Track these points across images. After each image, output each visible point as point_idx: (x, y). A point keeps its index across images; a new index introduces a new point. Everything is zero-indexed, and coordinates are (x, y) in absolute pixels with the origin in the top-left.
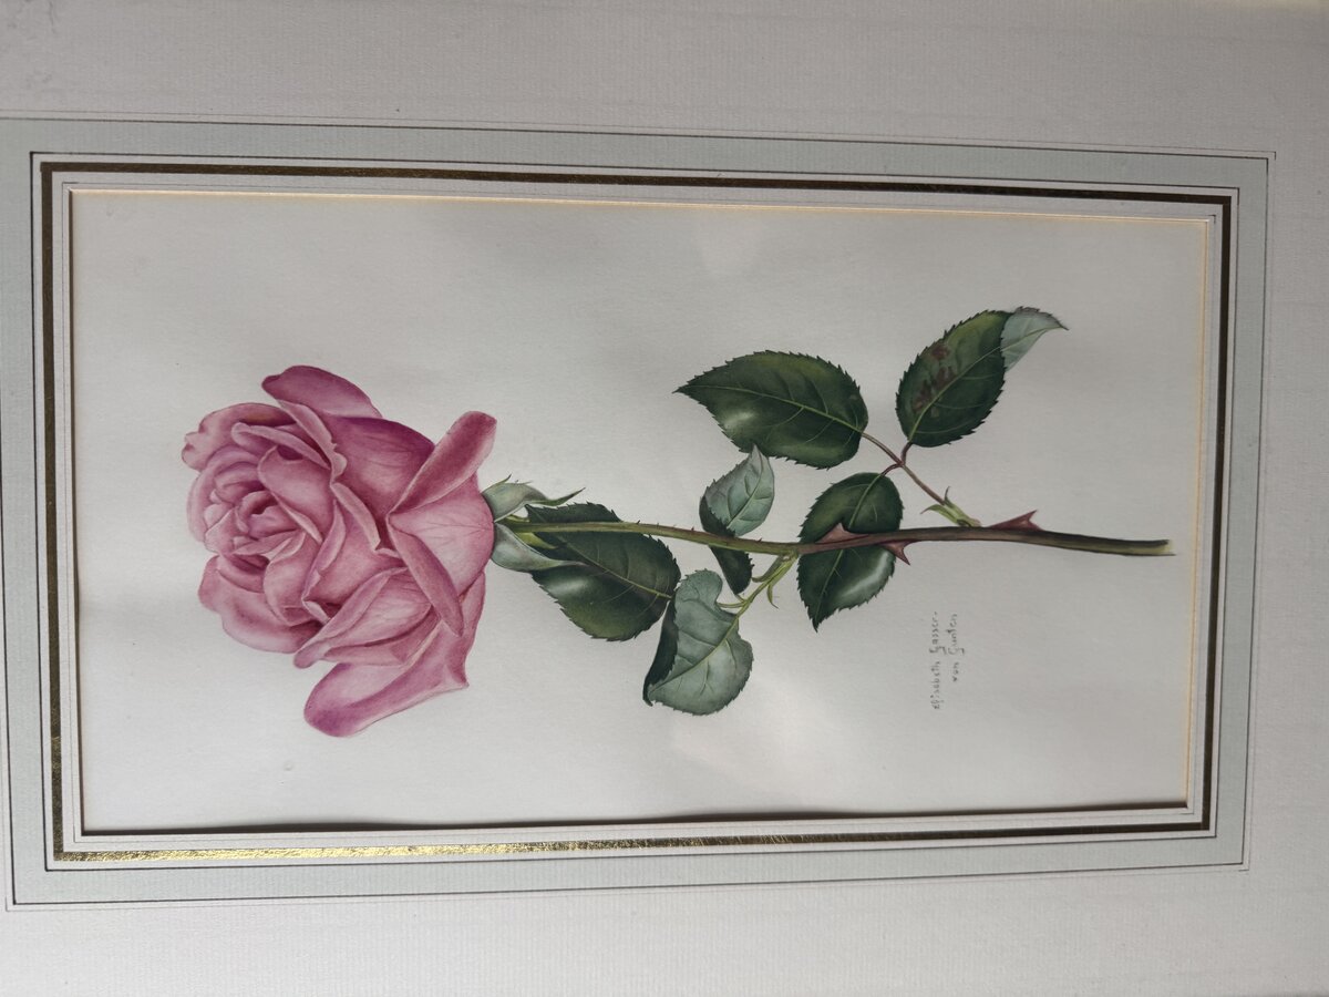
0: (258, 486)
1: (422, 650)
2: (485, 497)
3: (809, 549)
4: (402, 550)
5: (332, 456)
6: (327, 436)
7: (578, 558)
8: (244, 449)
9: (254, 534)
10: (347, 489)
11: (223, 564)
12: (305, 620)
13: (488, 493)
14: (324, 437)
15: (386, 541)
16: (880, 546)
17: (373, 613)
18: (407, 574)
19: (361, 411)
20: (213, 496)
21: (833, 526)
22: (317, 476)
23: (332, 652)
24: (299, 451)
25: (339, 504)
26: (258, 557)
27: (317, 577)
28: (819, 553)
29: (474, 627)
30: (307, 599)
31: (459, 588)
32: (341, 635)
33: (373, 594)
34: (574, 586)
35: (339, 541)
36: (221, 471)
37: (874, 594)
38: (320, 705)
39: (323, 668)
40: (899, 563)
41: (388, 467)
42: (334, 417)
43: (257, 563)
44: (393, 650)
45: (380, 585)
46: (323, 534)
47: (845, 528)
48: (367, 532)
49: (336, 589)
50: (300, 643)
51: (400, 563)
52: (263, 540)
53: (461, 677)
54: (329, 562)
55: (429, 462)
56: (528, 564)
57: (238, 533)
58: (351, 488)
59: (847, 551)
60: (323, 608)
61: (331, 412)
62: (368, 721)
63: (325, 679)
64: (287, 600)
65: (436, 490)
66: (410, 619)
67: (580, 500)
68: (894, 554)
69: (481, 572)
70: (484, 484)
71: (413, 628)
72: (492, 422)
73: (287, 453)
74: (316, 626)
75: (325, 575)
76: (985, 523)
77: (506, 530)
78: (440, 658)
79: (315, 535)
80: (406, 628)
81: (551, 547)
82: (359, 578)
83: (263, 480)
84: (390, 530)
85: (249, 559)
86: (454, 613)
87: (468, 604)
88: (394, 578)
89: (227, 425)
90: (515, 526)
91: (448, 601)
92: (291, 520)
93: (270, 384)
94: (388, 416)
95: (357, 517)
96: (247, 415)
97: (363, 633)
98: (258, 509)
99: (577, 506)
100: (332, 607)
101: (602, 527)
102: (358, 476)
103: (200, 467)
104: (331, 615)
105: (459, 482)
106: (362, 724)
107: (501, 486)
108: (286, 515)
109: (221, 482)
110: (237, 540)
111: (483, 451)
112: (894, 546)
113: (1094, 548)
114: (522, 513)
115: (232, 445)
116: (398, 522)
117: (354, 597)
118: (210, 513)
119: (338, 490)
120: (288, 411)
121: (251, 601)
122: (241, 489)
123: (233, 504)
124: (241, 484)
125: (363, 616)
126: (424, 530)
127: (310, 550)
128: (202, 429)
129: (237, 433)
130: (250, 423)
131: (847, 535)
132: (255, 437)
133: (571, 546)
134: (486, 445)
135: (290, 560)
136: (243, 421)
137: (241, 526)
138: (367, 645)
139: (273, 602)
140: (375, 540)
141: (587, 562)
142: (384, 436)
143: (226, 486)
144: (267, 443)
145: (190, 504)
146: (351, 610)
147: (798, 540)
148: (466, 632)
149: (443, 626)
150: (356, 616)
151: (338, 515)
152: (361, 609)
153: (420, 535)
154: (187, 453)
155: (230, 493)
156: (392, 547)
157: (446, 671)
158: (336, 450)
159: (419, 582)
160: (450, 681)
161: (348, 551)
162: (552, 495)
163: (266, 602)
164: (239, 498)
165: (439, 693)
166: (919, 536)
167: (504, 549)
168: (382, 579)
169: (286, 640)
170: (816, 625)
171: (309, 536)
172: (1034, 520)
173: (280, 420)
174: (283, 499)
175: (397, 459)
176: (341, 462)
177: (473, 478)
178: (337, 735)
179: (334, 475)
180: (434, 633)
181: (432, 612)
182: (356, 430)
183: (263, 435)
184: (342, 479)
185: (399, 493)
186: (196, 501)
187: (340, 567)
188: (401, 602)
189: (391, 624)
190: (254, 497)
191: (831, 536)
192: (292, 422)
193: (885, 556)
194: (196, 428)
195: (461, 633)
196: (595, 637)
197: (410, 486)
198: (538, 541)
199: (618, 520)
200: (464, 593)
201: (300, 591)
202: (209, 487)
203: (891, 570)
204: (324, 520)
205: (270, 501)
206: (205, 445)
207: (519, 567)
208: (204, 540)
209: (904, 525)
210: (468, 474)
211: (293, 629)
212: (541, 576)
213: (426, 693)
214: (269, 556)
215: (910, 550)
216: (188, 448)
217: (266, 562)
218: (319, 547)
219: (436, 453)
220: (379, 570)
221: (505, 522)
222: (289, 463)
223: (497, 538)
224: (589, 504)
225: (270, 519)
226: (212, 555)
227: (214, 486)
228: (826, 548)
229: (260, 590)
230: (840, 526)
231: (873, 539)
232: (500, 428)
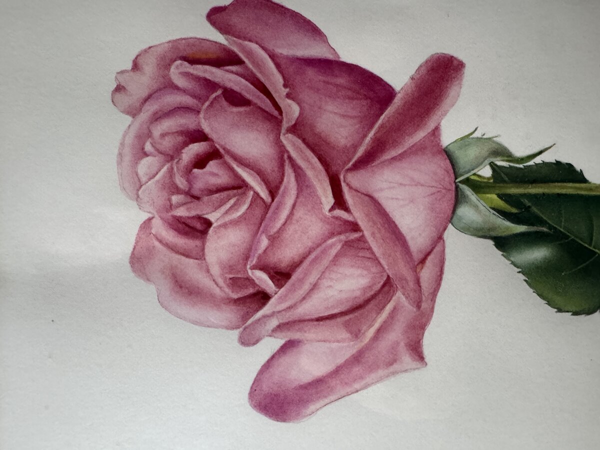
0: (198, 136)
1: (377, 325)
2: (447, 154)
4: (358, 213)
5: (285, 103)
6: (279, 79)
7: (542, 222)
8: (184, 91)
9: (196, 192)
10: (299, 142)
11: (159, 227)
12: (251, 291)
13: (452, 149)
14: (275, 81)
15: (340, 202)
17: (325, 283)
18: (362, 239)
19: (315, 51)
20: (148, 147)
22: (267, 126)
23: (280, 327)
24: (248, 96)
25: (290, 158)
26: (199, 218)
27: (264, 242)
29: (433, 300)
30: (254, 268)
31: (417, 256)
32: (290, 308)
33: (326, 262)
34: (538, 254)
35: (289, 201)
36: (157, 117)
38: (266, 387)
39: (270, 345)
41: (343, 116)
42: (287, 57)
43: (198, 226)
44: (347, 325)
45: (334, 252)
46: (273, 193)
48: (320, 192)
49: (286, 254)
50: (245, 317)
51: (355, 227)
52: (205, 199)
53: (417, 351)
54: (279, 224)
55: (390, 111)
56: (490, 230)
57: (177, 190)
58: (304, 141)
60: (272, 278)
61: (284, 51)
62: (318, 405)
63: (273, 357)
64: (231, 268)
65: (395, 143)
66: (364, 290)
67: (548, 157)
69: (440, 238)
70: (448, 138)
71: (368, 301)
72: (461, 65)
73: (234, 98)
74: (262, 297)
75: (274, 239)
77: (467, 191)
78: (396, 335)
79: (264, 194)
80: (361, 301)
81: (514, 210)
82: (310, 244)
83: (206, 128)
84: (345, 189)
85: (189, 222)
86: (412, 284)
87: (426, 274)
88: (348, 244)
89: (165, 63)
90: (478, 186)
91: (402, 269)
92: (237, 176)
93: (215, 16)
94: (347, 57)
95: (310, 173)
96: (188, 52)
97: (314, 306)
98: (200, 162)
99: (544, 164)
100: (281, 276)
101: (569, 189)
102: (312, 127)
103: (134, 112)
104: (279, 286)
105: (420, 135)
106: (312, 407)
107: (466, 141)
108: (232, 170)
109: (158, 130)
110: (175, 199)
111: (447, 102)
114: (486, 172)
115: (170, 86)
116: (353, 180)
117: (305, 264)
118: (145, 166)
119: (290, 142)
120: (236, 49)
121: (191, 269)
122: (180, 139)
123: (171, 156)
124: (181, 133)
125: (315, 287)
126: (382, 190)
127: (258, 212)
128: (136, 66)
129: (177, 73)
130: (193, 61)
132: (198, 79)
133: (535, 210)
134: (452, 92)
135: (235, 223)
136: (185, 59)
137: (181, 182)
138: (320, 319)
139: (216, 270)
140: (328, 200)
141: (550, 227)
142: (342, 80)
143: (163, 135)
144: (210, 85)
145: (120, 155)
146: (301, 281)
148: (424, 305)
149: (399, 297)
150: (307, 287)
151: (289, 171)
152: (312, 279)
153: (376, 195)
154: (118, 96)
155: (168, 144)
156: (347, 209)
157: (402, 348)
158: (288, 96)
159: (375, 249)
160: (407, 359)
161: (300, 213)
162: (519, 151)
163: (208, 271)
164: (178, 150)
165: (394, 373)
167: (466, 212)
168: (336, 244)
169: (229, 314)
171: (256, 194)
173: (227, 59)
174: (228, 152)
175: (354, 108)
176: (292, 110)
177: (436, 131)
178: (284, 421)
179: (285, 125)
180: (389, 307)
181: (388, 282)
182: (311, 73)
183: (208, 76)
184: (294, 129)
185: (355, 147)
186: (127, 151)
187: (291, 229)
188: (359, 272)
189: (344, 296)
190: (196, 148)
192: (239, 62)
194: (129, 66)
195: (419, 307)
196: (560, 310)
197: (368, 139)
198: (501, 204)
199: (585, 181)
200: (423, 261)
201: (247, 258)
202: (144, 136)
204: (273, 176)
205: (214, 154)
206: (141, 85)
207: (482, 233)
208: (138, 198)
210: (431, 125)
211: (237, 301)
212: (503, 243)
213: (381, 372)
214: (212, 217)
216: (119, 89)
217: (208, 224)
218: (267, 207)
219: (397, 101)
220: (332, 235)
221: (467, 182)
222: (235, 110)
223: (458, 199)
224: (558, 163)
225: (213, 174)
226: (145, 216)
227: (149, 135)
229: (200, 256)
232: (468, 73)
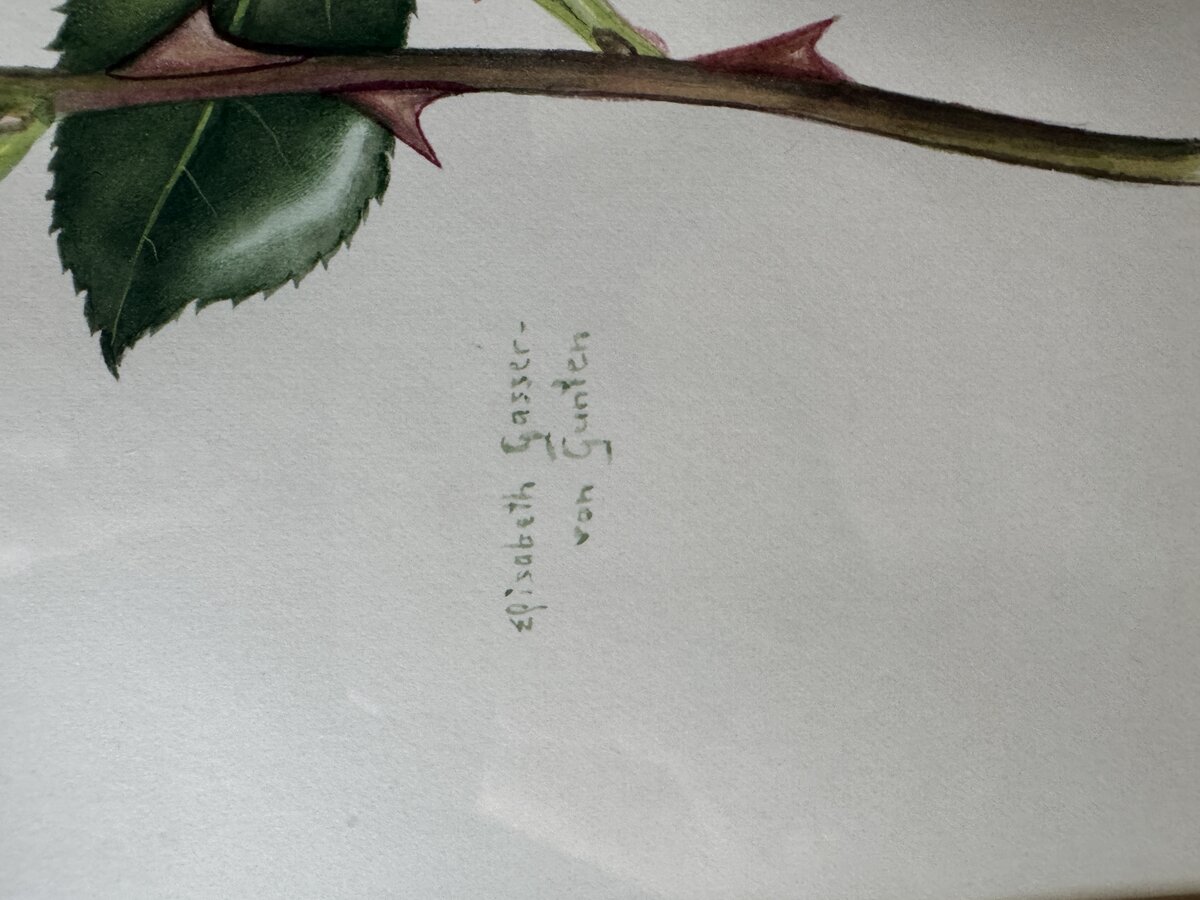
3: (89, 95)
16: (343, 100)
21: (172, 25)
28: (125, 110)
37: (319, 258)
40: (402, 157)
47: (221, 29)
59: (227, 111)
68: (388, 130)
76: (683, 47)
112: (387, 101)
113: (1002, 146)
131: (226, 53)
147: (51, 60)
166: (470, 74)
170: (112, 354)
172: (826, 48)
191: (169, 54)
193: (357, 134)
203: (377, 179)
209: (421, 34)
215: (440, 118)
228: (151, 94)
230: (201, 23)
231: (311, 75)
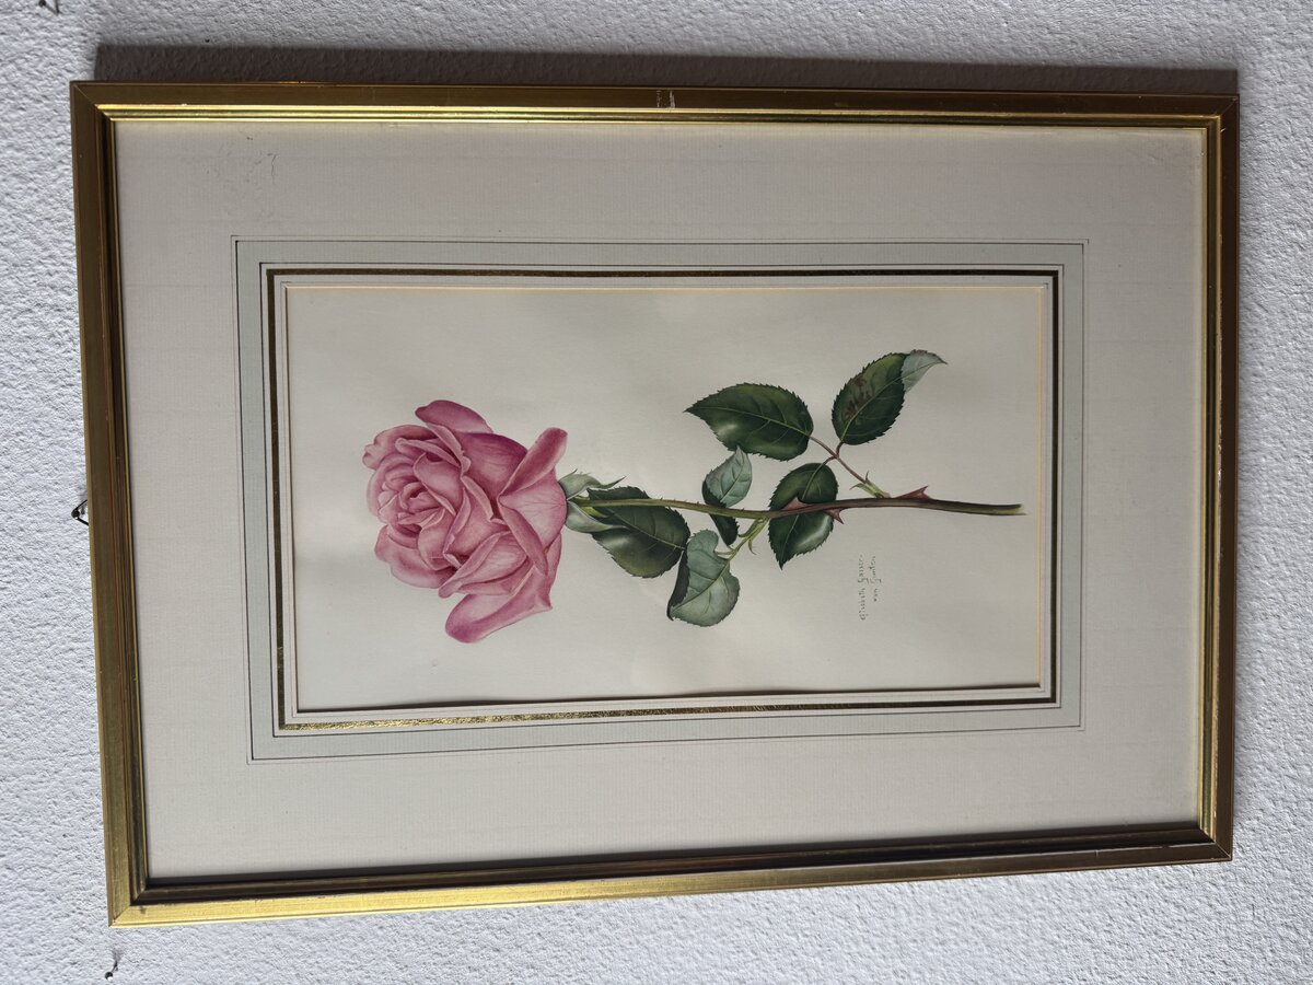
0: (413, 479)
1: (521, 585)
2: (561, 484)
3: (775, 515)
4: (508, 520)
5: (462, 459)
6: (458, 446)
7: (622, 523)
8: (404, 455)
9: (413, 511)
10: (471, 481)
11: (391, 531)
12: (446, 566)
13: (563, 481)
14: (456, 447)
15: (497, 514)
16: (824, 512)
17: (489, 561)
18: (511, 535)
19: (480, 429)
20: (384, 486)
21: (791, 499)
22: (453, 472)
23: (463, 587)
24: (440, 456)
25: (466, 490)
26: (414, 525)
27: (453, 538)
28: (783, 517)
29: (555, 570)
30: (447, 553)
31: (544, 544)
32: (469, 576)
33: (490, 549)
34: (621, 542)
35: (467, 515)
36: (388, 470)
37: (820, 544)
38: (456, 622)
39: (457, 597)
40: (836, 522)
41: (497, 465)
42: (462, 433)
43: (414, 529)
44: (502, 585)
45: (494, 543)
46: (457, 510)
47: (800, 501)
48: (484, 508)
49: (465, 545)
50: (442, 582)
51: (506, 528)
52: (417, 514)
53: (547, 602)
54: (461, 528)
55: (524, 461)
56: (589, 528)
57: (401, 510)
58: (474, 480)
59: (800, 517)
60: (457, 558)
61: (461, 430)
62: (490, 631)
63: (457, 606)
64: (433, 553)
65: (528, 479)
66: (513, 564)
67: (623, 484)
68: (832, 517)
69: (559, 533)
70: (560, 475)
71: (516, 571)
72: (564, 434)
73: (432, 457)
74: (453, 570)
75: (458, 536)
76: (894, 495)
77: (574, 505)
78: (533, 590)
79: (452, 511)
80: (511, 571)
81: (604, 516)
82: (480, 538)
83: (417, 476)
84: (500, 506)
85: (409, 528)
86: (541, 560)
87: (551, 555)
88: (502, 538)
89: (393, 440)
90: (580, 503)
91: (538, 553)
92: (436, 501)
93: (420, 412)
94: (497, 431)
95: (478, 498)
96: (406, 433)
97: (483, 574)
98: (414, 494)
99: (621, 488)
100: (463, 557)
101: (638, 502)
102: (479, 472)
103: (375, 467)
104: (462, 563)
105: (543, 474)
106: (484, 634)
107: (571, 477)
108: (433, 498)
109: (389, 477)
110: (400, 515)
111: (558, 455)
112: (832, 511)
113: (969, 510)
114: (585, 494)
115: (396, 452)
116: (504, 501)
117: (477, 551)
118: (382, 498)
119: (465, 480)
120: (433, 431)
121: (410, 555)
122: (402, 481)
123: (397, 491)
124: (403, 478)
125: (483, 564)
126: (521, 507)
127: (449, 520)
128: (376, 442)
129: (399, 445)
130: (408, 438)
131: (801, 505)
132: (412, 448)
133: (616, 515)
134: (561, 449)
135: (435, 528)
136: (403, 437)
137: (403, 505)
138: (486, 582)
139: (424, 555)
140: (490, 513)
141: (626, 525)
142: (495, 445)
143: (392, 480)
144: (418, 451)
145: (368, 492)
146: (475, 559)
147: (768, 509)
148: (549, 573)
149: (534, 569)
150: (478, 563)
151: (466, 497)
152: (482, 558)
153: (518, 510)
154: (367, 459)
155: (395, 484)
156: (501, 518)
157: (537, 599)
158: (464, 455)
159: (519, 540)
160: (540, 605)
161: (473, 521)
162: (604, 482)
163: (420, 555)
164: (401, 488)
165: (533, 613)
166: (850, 504)
167: (574, 518)
168: (495, 538)
169: (434, 579)
170: (781, 566)
171: (447, 511)
172: (925, 492)
173: (427, 436)
174: (430, 487)
175: (504, 460)
176: (467, 463)
177: (553, 472)
178: (467, 642)
179: (463, 471)
180: (529, 574)
181: (527, 560)
182: (477, 442)
183: (417, 446)
184: (468, 474)
185: (505, 482)
186: (372, 489)
187: (468, 531)
188: (508, 554)
189: (502, 568)
190: (412, 486)
191: (790, 506)
192: (435, 437)
193: (827, 518)
194: (372, 442)
195: (546, 574)
196: (635, 575)
197: (512, 478)
198: (596, 513)
199: (648, 498)
200: (548, 547)
201: (442, 547)
202: (382, 480)
203: (831, 527)
204: (456, 500)
205: (422, 489)
206: (379, 452)
207: (583, 530)
208: (379, 515)
209: (839, 498)
210: (549, 468)
211: (437, 572)
212: (598, 536)
213: (524, 613)
214: (421, 525)
215: (844, 514)
216: (367, 455)
217: (420, 528)
218: (454, 518)
219: (528, 456)
220: (492, 533)
221: (574, 500)
222: (433, 464)
223: (569, 510)
224: (629, 488)
225: (422, 498)
226: (383, 525)
227: (385, 479)
228: (787, 514)
229: (416, 547)
230: (796, 499)
231: (822, 507)
232: (570, 438)
